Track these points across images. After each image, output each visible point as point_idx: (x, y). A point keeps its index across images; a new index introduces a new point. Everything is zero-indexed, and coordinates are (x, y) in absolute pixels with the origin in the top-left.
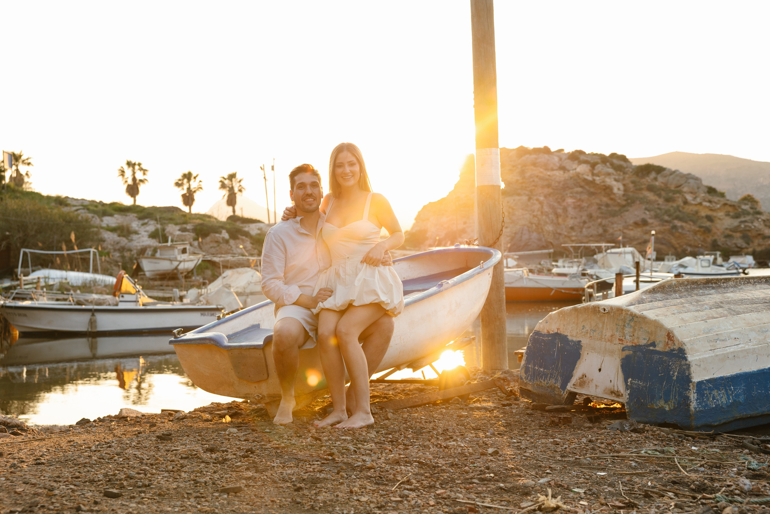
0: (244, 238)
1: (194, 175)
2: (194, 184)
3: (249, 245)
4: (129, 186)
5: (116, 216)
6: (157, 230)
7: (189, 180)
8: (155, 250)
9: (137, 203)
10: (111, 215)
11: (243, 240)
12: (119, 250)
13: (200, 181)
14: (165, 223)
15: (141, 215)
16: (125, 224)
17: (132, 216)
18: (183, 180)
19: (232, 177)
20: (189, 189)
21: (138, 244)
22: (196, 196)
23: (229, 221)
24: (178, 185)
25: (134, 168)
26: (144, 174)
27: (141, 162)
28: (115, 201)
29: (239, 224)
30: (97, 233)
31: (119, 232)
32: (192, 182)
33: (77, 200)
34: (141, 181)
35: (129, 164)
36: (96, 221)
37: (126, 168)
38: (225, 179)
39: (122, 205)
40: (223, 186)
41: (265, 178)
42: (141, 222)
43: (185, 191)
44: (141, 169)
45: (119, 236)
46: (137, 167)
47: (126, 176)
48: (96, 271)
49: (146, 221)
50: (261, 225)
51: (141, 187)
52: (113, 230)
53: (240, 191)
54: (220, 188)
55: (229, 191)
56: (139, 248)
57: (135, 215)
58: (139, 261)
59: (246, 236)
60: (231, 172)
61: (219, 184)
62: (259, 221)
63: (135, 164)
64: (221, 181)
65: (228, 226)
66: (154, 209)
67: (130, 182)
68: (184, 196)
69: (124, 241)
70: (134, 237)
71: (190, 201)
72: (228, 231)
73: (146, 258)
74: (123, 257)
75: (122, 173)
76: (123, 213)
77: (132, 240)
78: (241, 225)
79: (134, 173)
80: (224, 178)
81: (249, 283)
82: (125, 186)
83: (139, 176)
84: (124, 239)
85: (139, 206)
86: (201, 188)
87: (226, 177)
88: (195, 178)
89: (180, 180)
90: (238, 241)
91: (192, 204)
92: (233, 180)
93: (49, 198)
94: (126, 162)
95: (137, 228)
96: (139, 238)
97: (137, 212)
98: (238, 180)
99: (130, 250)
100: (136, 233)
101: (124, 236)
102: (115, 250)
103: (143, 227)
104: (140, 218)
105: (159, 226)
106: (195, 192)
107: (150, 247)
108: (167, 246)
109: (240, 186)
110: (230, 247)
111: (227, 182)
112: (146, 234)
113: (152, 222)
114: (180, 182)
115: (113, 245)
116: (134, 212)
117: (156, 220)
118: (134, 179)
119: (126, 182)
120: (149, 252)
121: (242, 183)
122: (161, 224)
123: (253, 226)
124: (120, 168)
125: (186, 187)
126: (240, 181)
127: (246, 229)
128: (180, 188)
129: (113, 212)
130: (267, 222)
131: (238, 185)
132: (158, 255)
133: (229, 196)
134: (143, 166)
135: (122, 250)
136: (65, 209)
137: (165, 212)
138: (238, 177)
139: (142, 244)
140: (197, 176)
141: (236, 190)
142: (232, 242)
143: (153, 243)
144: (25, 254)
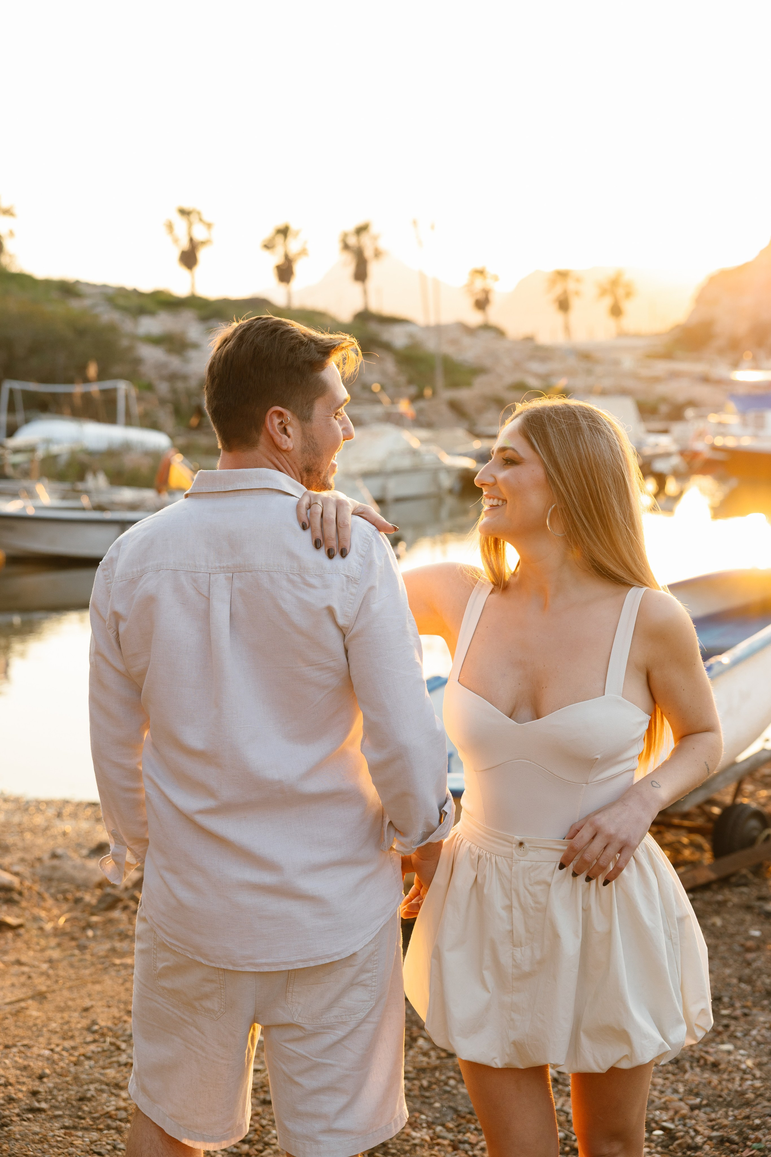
0: (382, 352)
1: (294, 229)
2: (293, 246)
3: (390, 366)
4: (181, 249)
5: (161, 315)
7: (286, 238)
9: (198, 292)
10: (153, 314)
11: (380, 357)
12: (167, 378)
13: (305, 240)
15: (205, 313)
16: (177, 328)
17: (188, 316)
18: (276, 238)
19: (361, 230)
20: (286, 254)
22: (298, 268)
23: (359, 320)
25: (190, 219)
26: (208, 230)
28: (159, 287)
29: (373, 327)
30: (131, 349)
31: (167, 345)
32: (290, 243)
33: (94, 286)
34: (203, 243)
35: (182, 212)
36: (127, 325)
37: (176, 218)
38: (349, 235)
39: (172, 295)
40: (346, 247)
41: (419, 239)
42: (203, 326)
43: (280, 259)
44: (202, 221)
45: (167, 353)
46: (194, 218)
47: (177, 234)
48: (129, 422)
49: (211, 323)
50: (412, 328)
51: (203, 253)
52: (157, 341)
53: (376, 256)
54: (341, 251)
55: (356, 256)
57: (193, 314)
60: (359, 222)
61: (338, 245)
62: (407, 321)
63: (190, 212)
64: (342, 240)
66: (227, 302)
67: (184, 244)
68: (278, 267)
69: (175, 363)
70: (192, 354)
71: (288, 276)
74: (174, 391)
75: (171, 227)
76: (173, 310)
77: (189, 360)
78: (378, 329)
79: (190, 228)
80: (347, 233)
81: (391, 454)
82: (177, 251)
83: (199, 233)
84: (176, 358)
85: (200, 298)
86: (306, 252)
87: (350, 231)
88: (295, 234)
89: (270, 238)
90: (371, 360)
91: (292, 280)
92: (364, 236)
93: (48, 284)
94: (176, 209)
95: (196, 338)
97: (198, 309)
98: (372, 236)
99: (185, 378)
100: (195, 346)
101: (175, 353)
102: (161, 379)
103: (208, 335)
104: (202, 320)
106: (296, 259)
109: (375, 246)
111: (352, 240)
114: (270, 242)
115: (157, 370)
116: (193, 309)
118: (191, 240)
119: (178, 245)
121: (379, 242)
123: (396, 330)
124: (165, 220)
125: (280, 250)
126: (375, 238)
127: (385, 337)
128: (272, 253)
129: (155, 308)
130: (422, 322)
131: (372, 244)
133: (355, 265)
134: (206, 218)
135: (173, 377)
136: (75, 304)
137: (244, 307)
138: (374, 229)
140: (299, 231)
141: (368, 253)
144: (11, 392)
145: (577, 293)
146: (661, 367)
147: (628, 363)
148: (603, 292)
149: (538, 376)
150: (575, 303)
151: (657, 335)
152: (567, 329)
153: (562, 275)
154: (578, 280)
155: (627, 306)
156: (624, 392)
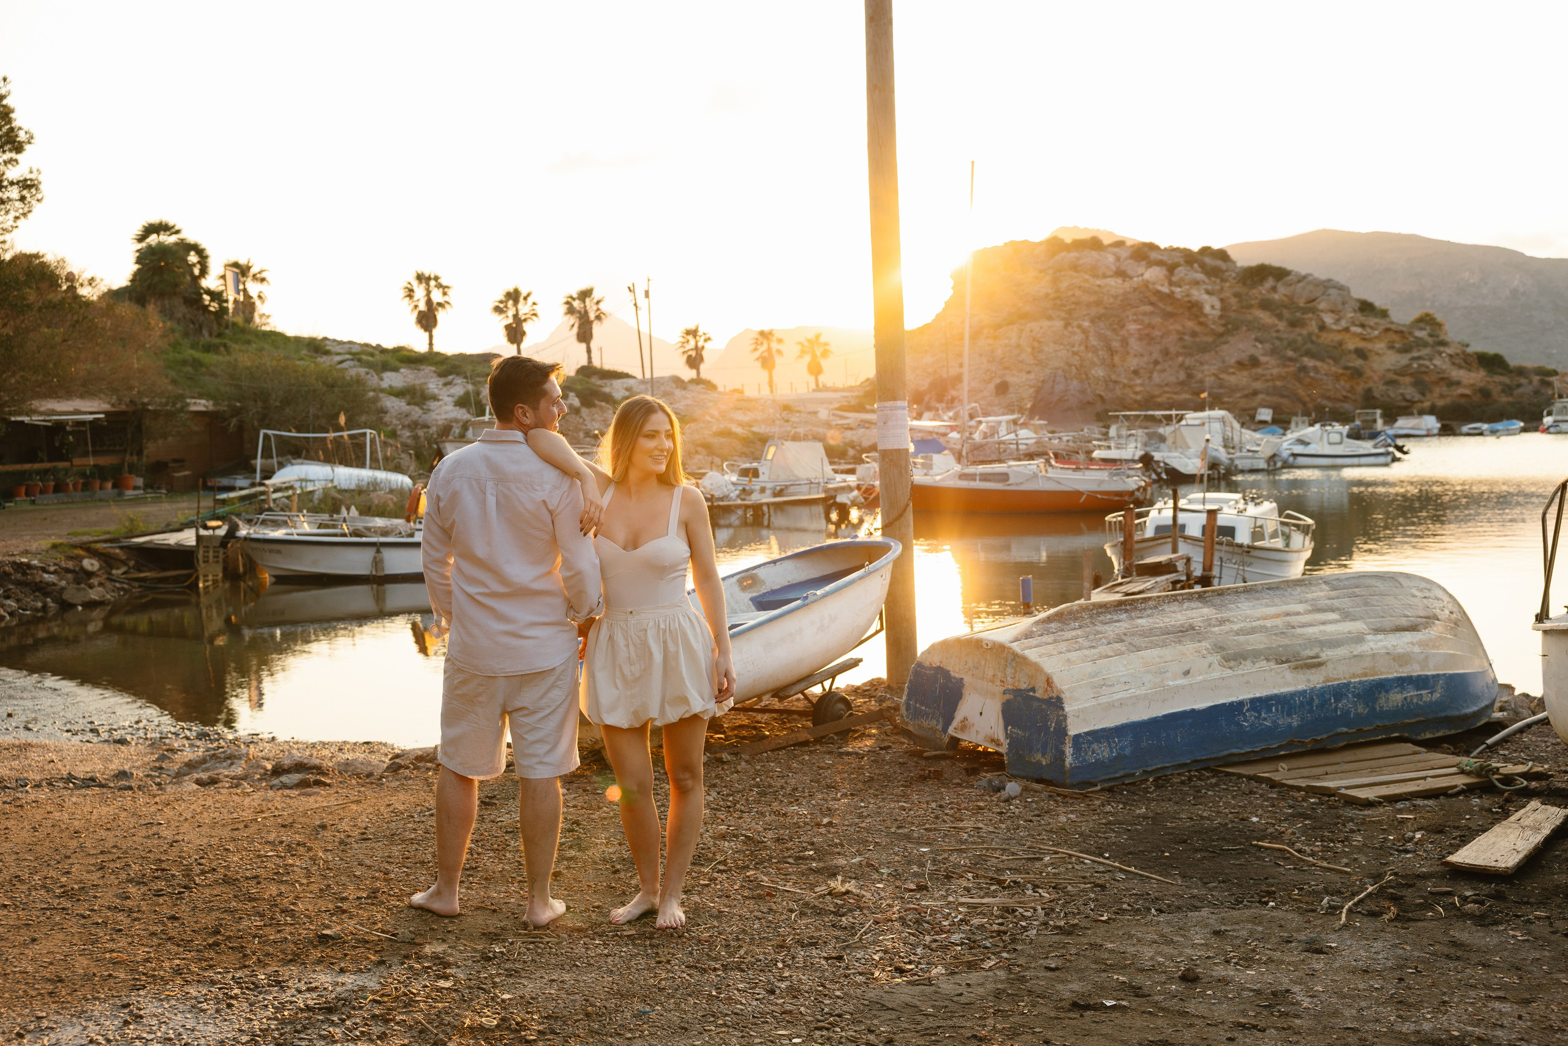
0: (603, 404)
1: (524, 293)
2: (524, 309)
4: (420, 312)
5: (402, 370)
6: (467, 394)
7: (516, 302)
8: (465, 426)
9: (436, 349)
10: (396, 370)
11: (601, 408)
12: (409, 426)
13: (534, 304)
14: (480, 382)
15: (444, 367)
16: (418, 382)
17: (428, 369)
18: (506, 302)
19: (585, 294)
20: (516, 316)
21: (438, 417)
22: (528, 327)
23: (580, 377)
24: (498, 310)
25: (428, 284)
26: (445, 294)
27: (439, 275)
28: (402, 344)
29: (595, 381)
30: (376, 400)
31: (408, 397)
32: (520, 306)
33: (340, 343)
34: (440, 304)
35: (420, 278)
36: (373, 380)
37: (415, 283)
38: (574, 299)
39: (412, 351)
40: (571, 310)
41: (635, 304)
42: (442, 380)
43: (510, 321)
44: (439, 286)
45: (409, 404)
46: (433, 283)
47: (416, 298)
48: (375, 465)
49: (451, 377)
50: (631, 382)
51: (441, 315)
52: (399, 394)
53: (598, 318)
54: (566, 314)
55: (580, 318)
56: (440, 423)
57: (433, 369)
58: (441, 446)
59: (607, 402)
60: (584, 287)
61: (565, 308)
62: (627, 376)
63: (429, 279)
64: (567, 303)
65: (579, 387)
66: (462, 357)
67: (422, 307)
68: (508, 327)
69: (416, 412)
70: (433, 405)
71: (519, 336)
72: (579, 395)
73: (452, 441)
74: (416, 437)
75: (410, 293)
76: (413, 366)
77: (429, 410)
78: (599, 382)
79: (429, 293)
80: (571, 297)
82: (416, 314)
83: (437, 296)
84: (417, 409)
85: (438, 354)
86: (535, 315)
87: (575, 296)
88: (525, 298)
89: (501, 302)
90: (594, 410)
91: (522, 340)
92: (587, 300)
93: (298, 340)
94: (415, 275)
95: (436, 391)
96: (440, 406)
97: (436, 364)
98: (595, 301)
99: (427, 427)
100: (435, 398)
101: (416, 404)
102: (404, 427)
103: (445, 389)
104: (442, 375)
105: (470, 387)
106: (525, 320)
107: (456, 421)
108: (484, 422)
109: (598, 309)
110: (581, 420)
111: (576, 304)
112: (450, 399)
113: (459, 380)
114: (502, 306)
115: (400, 419)
116: (431, 365)
117: (466, 377)
118: (429, 302)
119: (416, 307)
120: (456, 430)
121: (601, 306)
122: (474, 384)
123: (617, 383)
124: (406, 285)
125: (511, 312)
126: (598, 302)
127: (607, 390)
128: (503, 316)
129: (398, 364)
130: (640, 376)
131: (595, 308)
132: (470, 434)
133: (580, 327)
134: (443, 281)
135: (414, 425)
136: (323, 360)
137: (480, 363)
138: (596, 295)
139: (444, 416)
140: (529, 295)
141: (592, 316)
142: (585, 411)
143: (462, 414)
144: (266, 436)
145: (779, 352)
146: (853, 417)
147: (823, 414)
148: (803, 352)
149: (740, 424)
150: (778, 360)
151: (851, 389)
152: (771, 383)
153: (765, 335)
154: (780, 341)
155: (824, 363)
156: (817, 438)
